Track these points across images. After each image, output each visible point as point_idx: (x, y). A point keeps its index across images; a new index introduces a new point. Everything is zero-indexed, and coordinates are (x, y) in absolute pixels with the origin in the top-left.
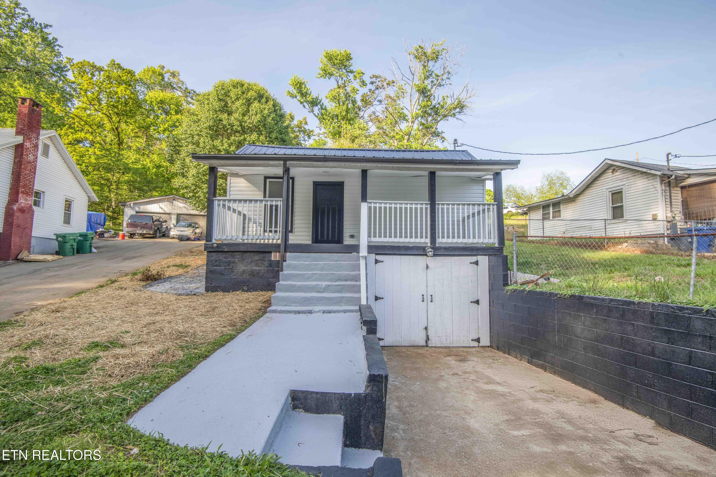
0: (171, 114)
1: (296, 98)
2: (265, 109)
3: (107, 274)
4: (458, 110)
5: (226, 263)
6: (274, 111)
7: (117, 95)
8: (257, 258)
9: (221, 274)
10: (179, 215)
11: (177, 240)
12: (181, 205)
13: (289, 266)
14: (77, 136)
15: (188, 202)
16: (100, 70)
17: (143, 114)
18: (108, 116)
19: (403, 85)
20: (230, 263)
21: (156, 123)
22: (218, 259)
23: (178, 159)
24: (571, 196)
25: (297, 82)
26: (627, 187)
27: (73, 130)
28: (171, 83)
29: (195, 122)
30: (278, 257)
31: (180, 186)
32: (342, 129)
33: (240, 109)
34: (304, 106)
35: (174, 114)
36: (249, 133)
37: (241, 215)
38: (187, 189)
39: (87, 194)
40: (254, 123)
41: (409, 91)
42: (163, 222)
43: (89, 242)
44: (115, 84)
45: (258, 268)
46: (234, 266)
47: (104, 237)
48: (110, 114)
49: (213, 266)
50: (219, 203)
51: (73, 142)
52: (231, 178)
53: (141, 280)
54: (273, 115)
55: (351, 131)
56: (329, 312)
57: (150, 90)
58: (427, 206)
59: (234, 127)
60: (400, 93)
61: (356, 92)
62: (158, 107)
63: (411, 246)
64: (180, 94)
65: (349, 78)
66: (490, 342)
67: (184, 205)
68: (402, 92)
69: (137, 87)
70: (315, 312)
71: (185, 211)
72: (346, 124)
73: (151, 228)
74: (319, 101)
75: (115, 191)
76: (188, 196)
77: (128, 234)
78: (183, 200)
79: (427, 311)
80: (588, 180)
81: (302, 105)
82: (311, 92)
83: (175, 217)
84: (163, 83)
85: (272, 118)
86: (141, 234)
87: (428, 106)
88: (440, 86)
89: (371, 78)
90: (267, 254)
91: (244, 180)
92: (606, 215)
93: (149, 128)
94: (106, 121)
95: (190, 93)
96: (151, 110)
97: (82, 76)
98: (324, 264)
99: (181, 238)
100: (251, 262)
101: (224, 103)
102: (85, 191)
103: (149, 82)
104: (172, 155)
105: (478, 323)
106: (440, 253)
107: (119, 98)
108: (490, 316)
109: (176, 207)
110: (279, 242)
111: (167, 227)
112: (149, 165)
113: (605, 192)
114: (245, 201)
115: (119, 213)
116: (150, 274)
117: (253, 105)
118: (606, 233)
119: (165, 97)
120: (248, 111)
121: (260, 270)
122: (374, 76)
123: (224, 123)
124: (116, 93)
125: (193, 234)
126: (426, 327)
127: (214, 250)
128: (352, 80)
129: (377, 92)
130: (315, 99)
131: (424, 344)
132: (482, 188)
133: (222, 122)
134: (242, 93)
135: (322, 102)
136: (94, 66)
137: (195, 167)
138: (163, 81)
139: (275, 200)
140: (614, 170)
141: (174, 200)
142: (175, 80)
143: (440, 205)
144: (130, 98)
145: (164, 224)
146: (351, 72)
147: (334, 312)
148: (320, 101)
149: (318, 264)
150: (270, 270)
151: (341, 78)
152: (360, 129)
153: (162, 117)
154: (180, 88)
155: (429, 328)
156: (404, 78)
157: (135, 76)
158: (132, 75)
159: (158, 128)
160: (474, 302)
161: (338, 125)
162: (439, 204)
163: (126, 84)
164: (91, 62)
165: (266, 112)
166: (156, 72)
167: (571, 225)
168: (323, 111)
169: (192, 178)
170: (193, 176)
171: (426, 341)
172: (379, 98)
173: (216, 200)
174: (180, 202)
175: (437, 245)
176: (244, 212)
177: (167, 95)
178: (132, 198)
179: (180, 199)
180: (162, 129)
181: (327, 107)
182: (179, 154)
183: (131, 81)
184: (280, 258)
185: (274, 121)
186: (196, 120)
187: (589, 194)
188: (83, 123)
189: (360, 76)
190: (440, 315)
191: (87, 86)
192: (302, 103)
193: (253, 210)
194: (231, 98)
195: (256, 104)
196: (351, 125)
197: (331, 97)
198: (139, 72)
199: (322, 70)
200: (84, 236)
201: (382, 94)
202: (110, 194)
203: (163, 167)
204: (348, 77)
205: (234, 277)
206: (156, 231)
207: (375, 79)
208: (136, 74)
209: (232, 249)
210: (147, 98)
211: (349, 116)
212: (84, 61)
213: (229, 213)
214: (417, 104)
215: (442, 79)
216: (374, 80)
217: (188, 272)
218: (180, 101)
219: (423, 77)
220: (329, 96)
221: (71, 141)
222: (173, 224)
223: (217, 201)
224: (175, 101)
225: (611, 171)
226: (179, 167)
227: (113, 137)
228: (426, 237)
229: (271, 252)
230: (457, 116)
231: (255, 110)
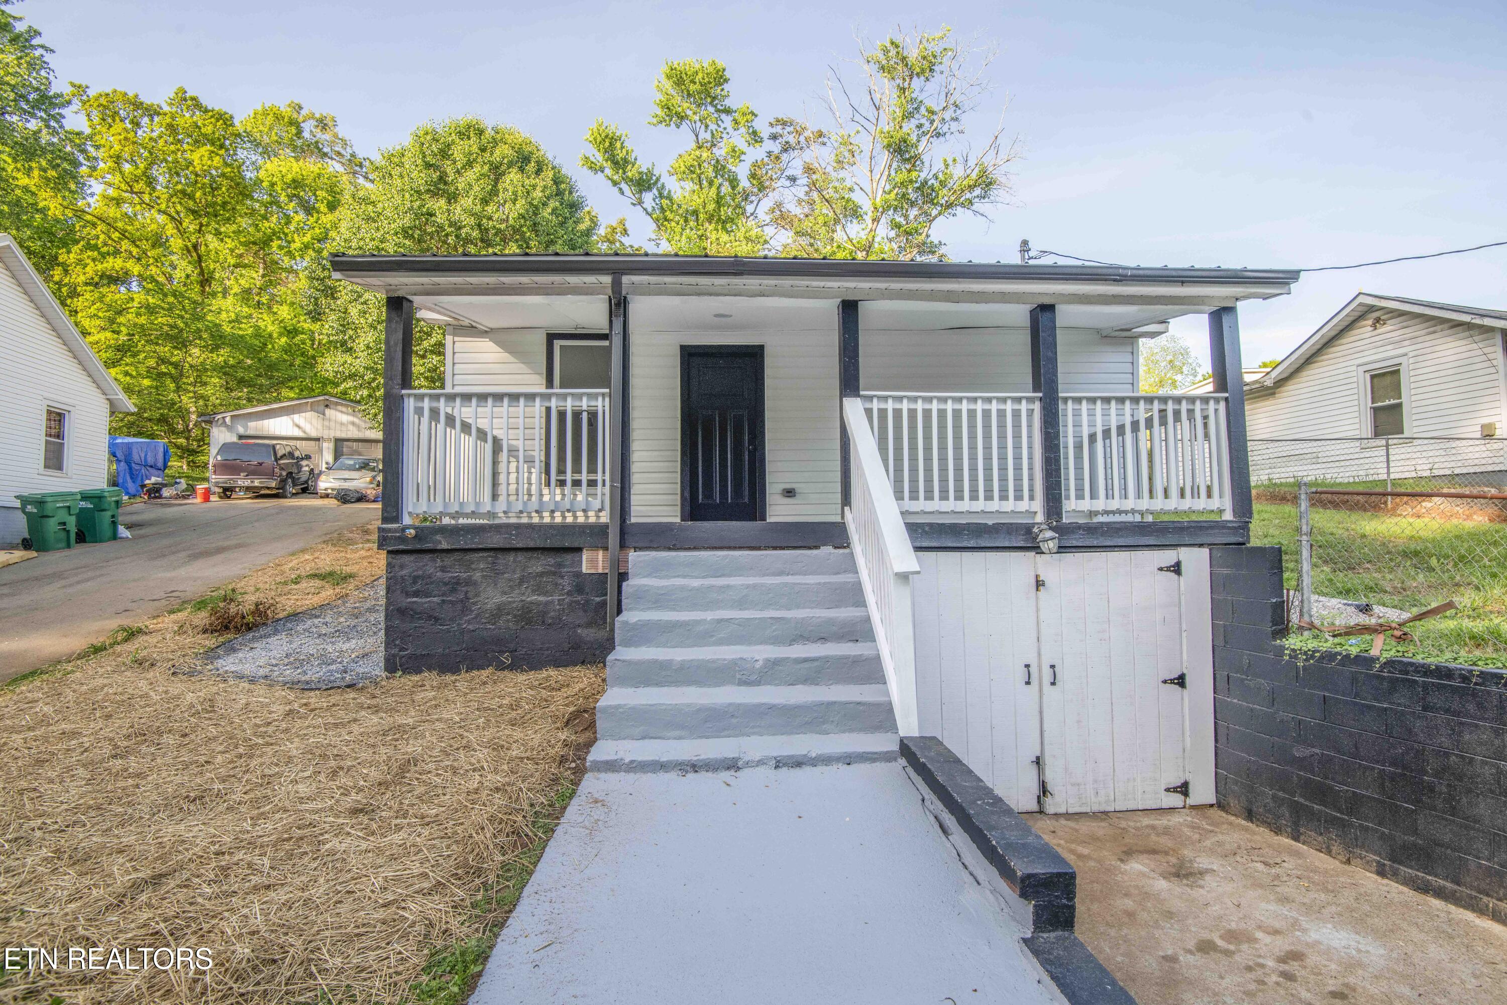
0: (318, 212)
1: (603, 172)
2: (534, 187)
3: (130, 606)
4: (978, 191)
5: (446, 584)
6: (557, 195)
7: (191, 168)
8: (540, 569)
9: (430, 617)
10: (339, 443)
11: (333, 502)
12: (345, 418)
13: (641, 596)
14: (105, 265)
15: (359, 411)
16: (153, 112)
17: (253, 212)
18: (173, 218)
19: (852, 135)
20: (457, 583)
21: (284, 233)
22: (420, 573)
23: (331, 310)
24: (1269, 383)
25: (603, 135)
26: (1411, 361)
27: (96, 253)
28: (317, 142)
29: (369, 219)
30: (601, 563)
31: (336, 373)
32: (709, 241)
33: (476, 188)
34: (622, 192)
35: (326, 210)
36: (500, 245)
37: (486, 441)
38: (355, 380)
39: (104, 394)
40: (511, 222)
41: (867, 147)
42: (302, 459)
43: (109, 513)
44: (188, 143)
45: (542, 598)
46: (470, 595)
47: (160, 497)
48: (178, 213)
49: (408, 595)
50: (420, 404)
51: (96, 279)
52: (456, 339)
53: (205, 631)
54: (553, 204)
55: (728, 245)
56: (798, 763)
57: (269, 158)
58: (1031, 407)
59: (464, 231)
60: (847, 154)
61: (739, 157)
62: (288, 196)
63: (990, 523)
64: (339, 168)
65: (723, 126)
66: (1217, 792)
67: (351, 418)
68: (849, 150)
69: (239, 151)
70: (748, 764)
71: (353, 433)
72: (718, 230)
73: (271, 474)
74: (654, 178)
75: (192, 389)
76: (358, 397)
77: (217, 490)
78: (347, 406)
79: (1041, 713)
80: (1313, 345)
81: (616, 189)
82: (636, 159)
83: (331, 445)
84: (299, 143)
85: (553, 210)
86: (248, 489)
87: (911, 181)
88: (938, 135)
89: (771, 125)
90: (568, 558)
91: (491, 344)
92: (1357, 426)
93: (268, 245)
94: (170, 230)
95: (361, 166)
96: (271, 203)
97: (111, 126)
98: (748, 586)
99: (344, 497)
100: (522, 581)
101: (438, 174)
102: (99, 387)
103: (266, 139)
104: (316, 299)
105: (1183, 741)
106: (1075, 543)
107: (197, 175)
108: (1215, 718)
109: (332, 424)
110: (604, 518)
111: (312, 470)
112: (270, 328)
113: (1354, 374)
114: (498, 397)
115: (203, 441)
116: (233, 609)
117: (507, 178)
118: (1388, 473)
119: (304, 173)
120: (494, 192)
121: (547, 603)
122: (778, 121)
123: (439, 220)
124: (190, 163)
125: (372, 486)
126: (1038, 758)
127: (409, 547)
128: (730, 130)
129: (785, 157)
130: (646, 174)
131: (1033, 806)
132: (1129, 358)
133: (433, 218)
134: (480, 149)
135: (662, 180)
136: (137, 105)
137: (371, 326)
138: (299, 138)
139: (588, 395)
140: (1378, 320)
141: (327, 406)
142: (327, 136)
143: (1070, 403)
144: (223, 175)
145: (304, 463)
146: (728, 111)
147: (814, 762)
148: (658, 180)
149: (728, 586)
150: (578, 602)
151: (703, 127)
152: (748, 239)
153: (297, 218)
154: (339, 153)
155: (1048, 760)
156: (857, 117)
157: (232, 125)
158: (225, 124)
159: (289, 242)
160: (1172, 681)
161: (700, 233)
162: (1066, 400)
163: (213, 144)
164: (131, 95)
165: (538, 194)
166: (283, 118)
167: (1264, 452)
168: (665, 202)
169: (366, 353)
170: (368, 347)
171: (1039, 797)
172: (789, 172)
173: (409, 395)
174: (342, 412)
175: (1064, 521)
176: (495, 432)
177: (310, 167)
178: (230, 404)
179: (342, 405)
180: (297, 245)
181: (672, 194)
182: (334, 298)
183: (224, 138)
184: (608, 565)
185: (557, 217)
186: (372, 215)
187: (1312, 378)
188: (116, 235)
189: (747, 121)
190: (1079, 722)
191: (120, 147)
192: (615, 183)
193: (521, 427)
194: (455, 162)
195: (513, 177)
196: (728, 232)
197: (683, 168)
198: (242, 120)
199: (662, 107)
200: (96, 500)
201: (795, 164)
202: (179, 397)
203: (302, 333)
204: (720, 122)
205: (471, 627)
206: (283, 481)
207: (780, 127)
208: (237, 122)
209: (462, 544)
210: (262, 174)
211: (722, 213)
212: (115, 91)
213: (453, 434)
214: (885, 177)
215: (943, 119)
216: (778, 129)
217: (347, 595)
218: (339, 182)
219: (901, 115)
220: (677, 165)
221: (92, 278)
222: (327, 463)
223: (412, 400)
224: (326, 181)
225: (1370, 322)
226: (333, 327)
227: (189, 269)
228: (1032, 498)
229: (579, 550)
230: (977, 206)
231: (511, 189)
